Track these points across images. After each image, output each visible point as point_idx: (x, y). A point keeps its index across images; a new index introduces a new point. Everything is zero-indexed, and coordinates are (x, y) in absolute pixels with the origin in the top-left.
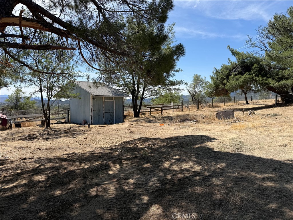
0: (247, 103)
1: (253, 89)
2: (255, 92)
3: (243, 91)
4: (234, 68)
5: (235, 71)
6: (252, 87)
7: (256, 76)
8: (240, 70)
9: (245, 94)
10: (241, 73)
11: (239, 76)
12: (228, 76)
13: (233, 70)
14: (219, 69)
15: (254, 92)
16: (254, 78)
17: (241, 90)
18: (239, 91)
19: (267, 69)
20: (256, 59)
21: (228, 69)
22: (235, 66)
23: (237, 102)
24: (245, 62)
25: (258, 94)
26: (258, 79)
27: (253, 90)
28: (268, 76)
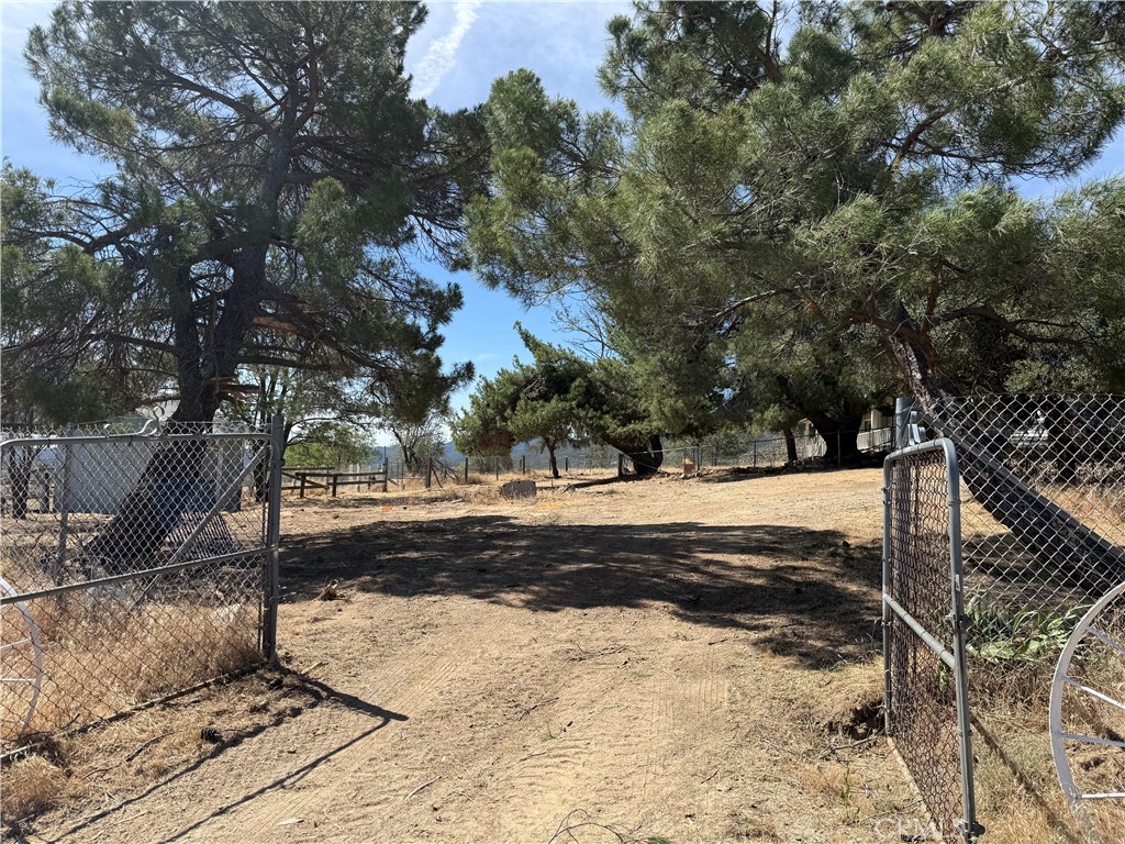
0: (557, 476)
1: (573, 436)
2: (577, 445)
3: (547, 440)
4: (529, 382)
5: (532, 390)
6: (570, 431)
7: (578, 406)
8: (543, 389)
9: (552, 449)
10: (546, 397)
11: (541, 402)
12: (513, 401)
13: (526, 386)
14: (494, 381)
15: (574, 446)
16: (574, 411)
17: (540, 439)
18: (536, 442)
19: (602, 391)
20: (579, 363)
21: (514, 383)
22: (532, 376)
23: (529, 471)
24: (554, 370)
25: (584, 450)
26: (582, 413)
27: (571, 441)
28: (605, 408)
